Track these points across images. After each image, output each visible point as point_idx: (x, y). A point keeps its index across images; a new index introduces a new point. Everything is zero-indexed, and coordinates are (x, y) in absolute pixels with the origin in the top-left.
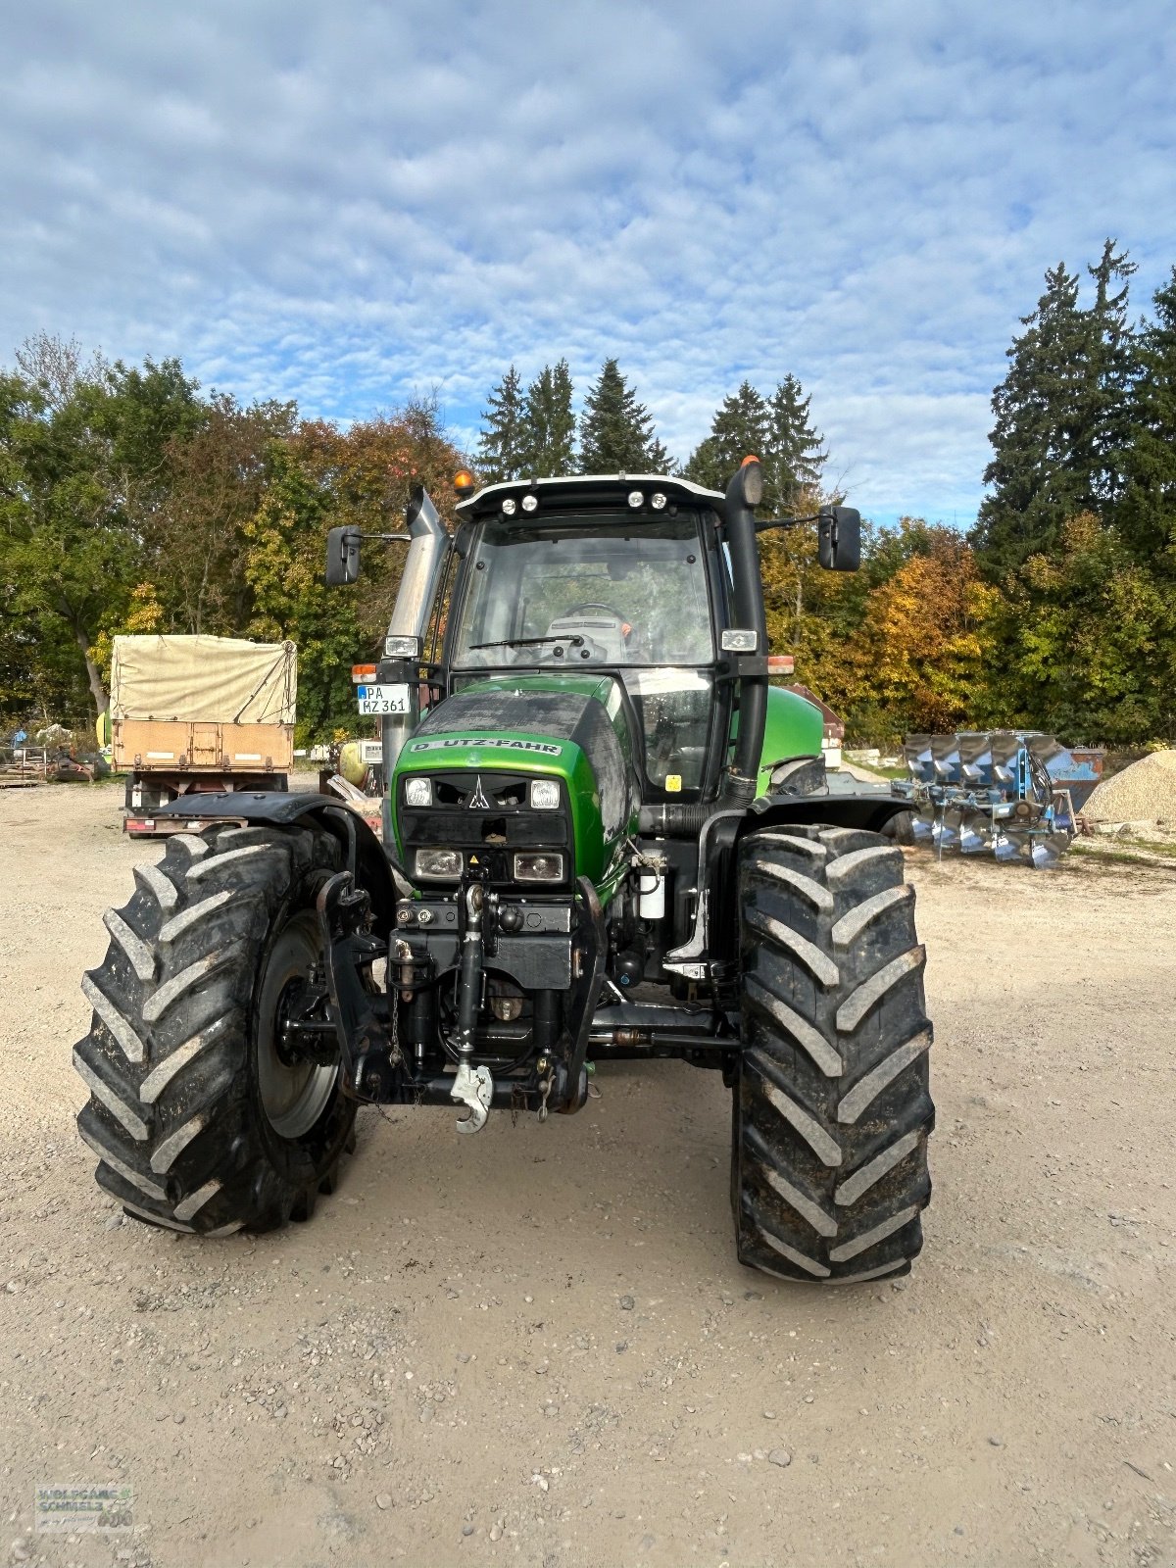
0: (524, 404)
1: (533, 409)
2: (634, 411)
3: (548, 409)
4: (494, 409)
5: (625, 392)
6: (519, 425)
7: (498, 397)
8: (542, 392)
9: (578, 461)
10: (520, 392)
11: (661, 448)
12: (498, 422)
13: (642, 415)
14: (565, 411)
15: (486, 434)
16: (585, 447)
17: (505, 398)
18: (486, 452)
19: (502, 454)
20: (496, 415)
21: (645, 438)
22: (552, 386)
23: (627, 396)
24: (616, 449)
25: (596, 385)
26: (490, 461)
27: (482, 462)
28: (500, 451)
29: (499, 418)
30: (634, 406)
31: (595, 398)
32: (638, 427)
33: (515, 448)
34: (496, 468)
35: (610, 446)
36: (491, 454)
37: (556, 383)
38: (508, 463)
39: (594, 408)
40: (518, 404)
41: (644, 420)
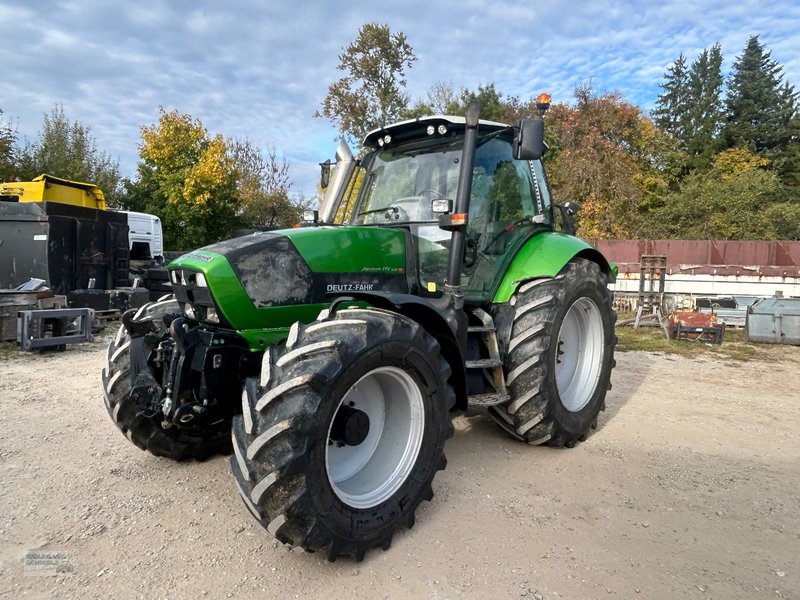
0: (688, 75)
1: (693, 77)
2: (768, 66)
3: (704, 76)
4: (668, 81)
5: (763, 55)
6: (684, 88)
7: (671, 74)
8: (701, 66)
9: (723, 104)
10: (685, 68)
11: (789, 87)
12: (669, 88)
13: (775, 68)
14: (716, 74)
15: (661, 96)
16: (729, 95)
17: (675, 73)
18: (660, 107)
19: (671, 107)
20: (669, 84)
21: (776, 83)
22: (708, 60)
23: (764, 58)
24: (752, 93)
25: (741, 54)
26: (662, 112)
27: (657, 113)
28: (669, 105)
29: (671, 85)
30: (769, 63)
31: (739, 63)
32: (771, 76)
33: (680, 102)
34: (666, 115)
35: (748, 92)
36: (664, 107)
37: (711, 59)
38: (674, 111)
39: (738, 69)
40: (683, 75)
41: (776, 71)
